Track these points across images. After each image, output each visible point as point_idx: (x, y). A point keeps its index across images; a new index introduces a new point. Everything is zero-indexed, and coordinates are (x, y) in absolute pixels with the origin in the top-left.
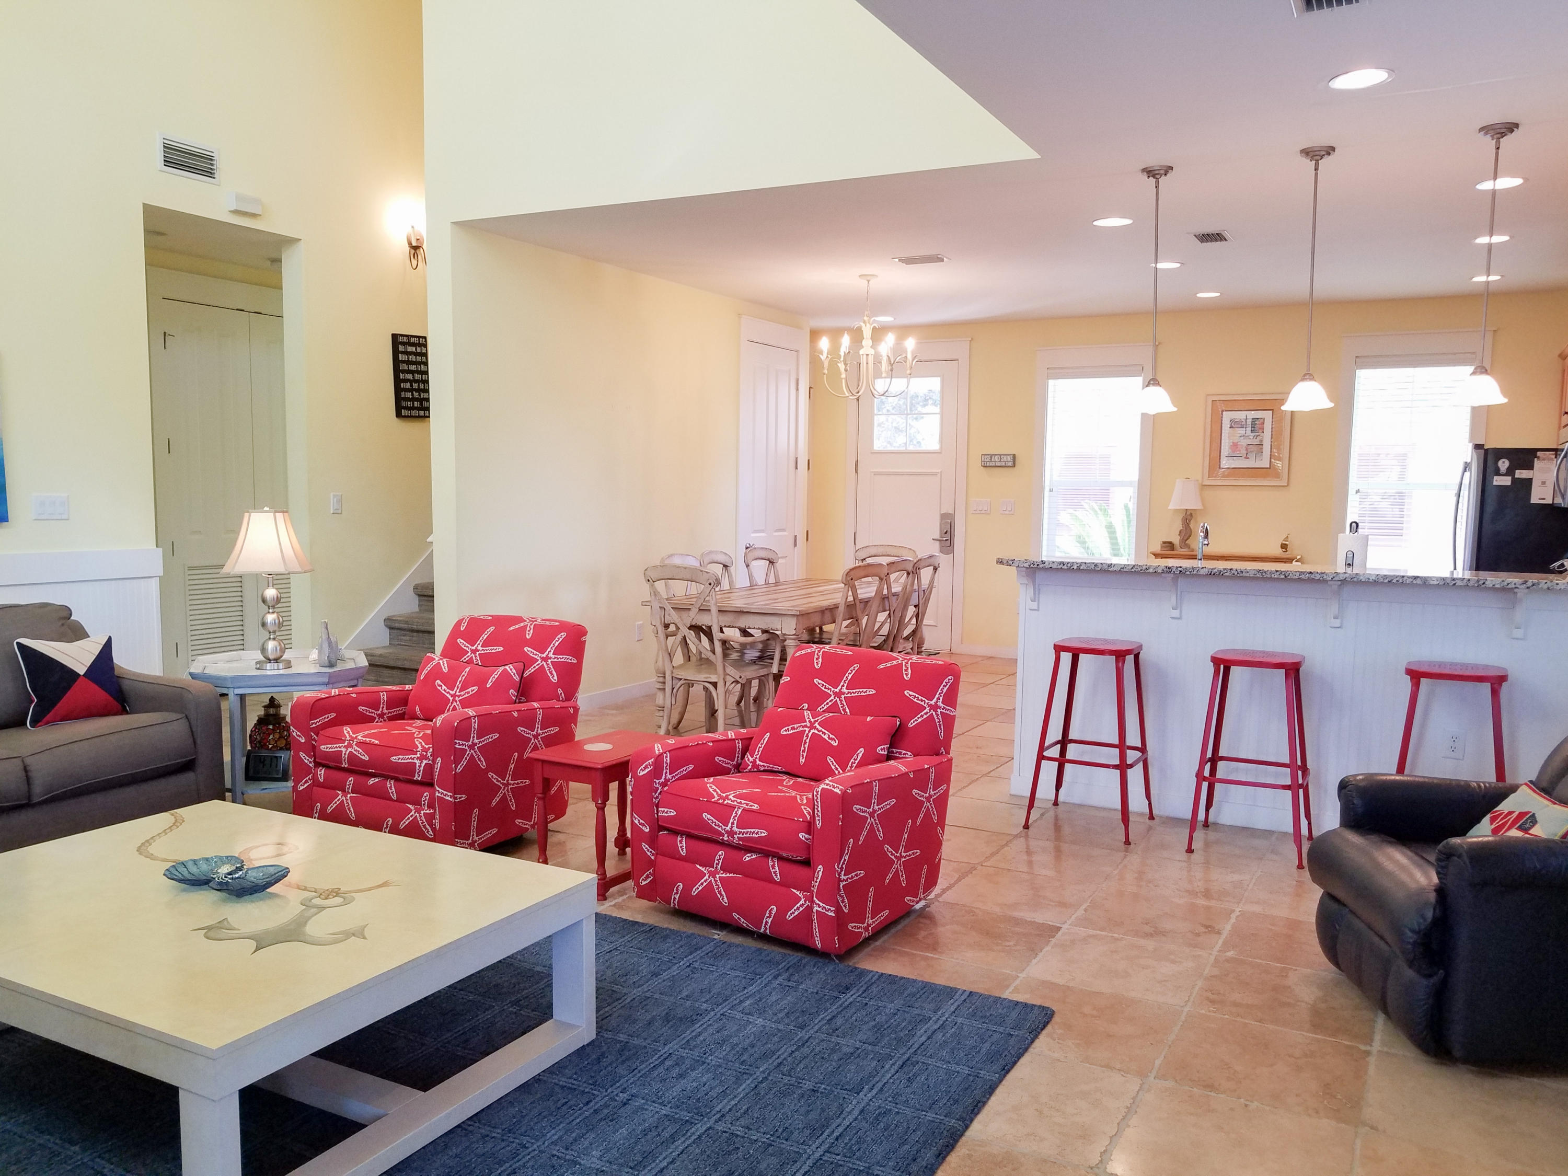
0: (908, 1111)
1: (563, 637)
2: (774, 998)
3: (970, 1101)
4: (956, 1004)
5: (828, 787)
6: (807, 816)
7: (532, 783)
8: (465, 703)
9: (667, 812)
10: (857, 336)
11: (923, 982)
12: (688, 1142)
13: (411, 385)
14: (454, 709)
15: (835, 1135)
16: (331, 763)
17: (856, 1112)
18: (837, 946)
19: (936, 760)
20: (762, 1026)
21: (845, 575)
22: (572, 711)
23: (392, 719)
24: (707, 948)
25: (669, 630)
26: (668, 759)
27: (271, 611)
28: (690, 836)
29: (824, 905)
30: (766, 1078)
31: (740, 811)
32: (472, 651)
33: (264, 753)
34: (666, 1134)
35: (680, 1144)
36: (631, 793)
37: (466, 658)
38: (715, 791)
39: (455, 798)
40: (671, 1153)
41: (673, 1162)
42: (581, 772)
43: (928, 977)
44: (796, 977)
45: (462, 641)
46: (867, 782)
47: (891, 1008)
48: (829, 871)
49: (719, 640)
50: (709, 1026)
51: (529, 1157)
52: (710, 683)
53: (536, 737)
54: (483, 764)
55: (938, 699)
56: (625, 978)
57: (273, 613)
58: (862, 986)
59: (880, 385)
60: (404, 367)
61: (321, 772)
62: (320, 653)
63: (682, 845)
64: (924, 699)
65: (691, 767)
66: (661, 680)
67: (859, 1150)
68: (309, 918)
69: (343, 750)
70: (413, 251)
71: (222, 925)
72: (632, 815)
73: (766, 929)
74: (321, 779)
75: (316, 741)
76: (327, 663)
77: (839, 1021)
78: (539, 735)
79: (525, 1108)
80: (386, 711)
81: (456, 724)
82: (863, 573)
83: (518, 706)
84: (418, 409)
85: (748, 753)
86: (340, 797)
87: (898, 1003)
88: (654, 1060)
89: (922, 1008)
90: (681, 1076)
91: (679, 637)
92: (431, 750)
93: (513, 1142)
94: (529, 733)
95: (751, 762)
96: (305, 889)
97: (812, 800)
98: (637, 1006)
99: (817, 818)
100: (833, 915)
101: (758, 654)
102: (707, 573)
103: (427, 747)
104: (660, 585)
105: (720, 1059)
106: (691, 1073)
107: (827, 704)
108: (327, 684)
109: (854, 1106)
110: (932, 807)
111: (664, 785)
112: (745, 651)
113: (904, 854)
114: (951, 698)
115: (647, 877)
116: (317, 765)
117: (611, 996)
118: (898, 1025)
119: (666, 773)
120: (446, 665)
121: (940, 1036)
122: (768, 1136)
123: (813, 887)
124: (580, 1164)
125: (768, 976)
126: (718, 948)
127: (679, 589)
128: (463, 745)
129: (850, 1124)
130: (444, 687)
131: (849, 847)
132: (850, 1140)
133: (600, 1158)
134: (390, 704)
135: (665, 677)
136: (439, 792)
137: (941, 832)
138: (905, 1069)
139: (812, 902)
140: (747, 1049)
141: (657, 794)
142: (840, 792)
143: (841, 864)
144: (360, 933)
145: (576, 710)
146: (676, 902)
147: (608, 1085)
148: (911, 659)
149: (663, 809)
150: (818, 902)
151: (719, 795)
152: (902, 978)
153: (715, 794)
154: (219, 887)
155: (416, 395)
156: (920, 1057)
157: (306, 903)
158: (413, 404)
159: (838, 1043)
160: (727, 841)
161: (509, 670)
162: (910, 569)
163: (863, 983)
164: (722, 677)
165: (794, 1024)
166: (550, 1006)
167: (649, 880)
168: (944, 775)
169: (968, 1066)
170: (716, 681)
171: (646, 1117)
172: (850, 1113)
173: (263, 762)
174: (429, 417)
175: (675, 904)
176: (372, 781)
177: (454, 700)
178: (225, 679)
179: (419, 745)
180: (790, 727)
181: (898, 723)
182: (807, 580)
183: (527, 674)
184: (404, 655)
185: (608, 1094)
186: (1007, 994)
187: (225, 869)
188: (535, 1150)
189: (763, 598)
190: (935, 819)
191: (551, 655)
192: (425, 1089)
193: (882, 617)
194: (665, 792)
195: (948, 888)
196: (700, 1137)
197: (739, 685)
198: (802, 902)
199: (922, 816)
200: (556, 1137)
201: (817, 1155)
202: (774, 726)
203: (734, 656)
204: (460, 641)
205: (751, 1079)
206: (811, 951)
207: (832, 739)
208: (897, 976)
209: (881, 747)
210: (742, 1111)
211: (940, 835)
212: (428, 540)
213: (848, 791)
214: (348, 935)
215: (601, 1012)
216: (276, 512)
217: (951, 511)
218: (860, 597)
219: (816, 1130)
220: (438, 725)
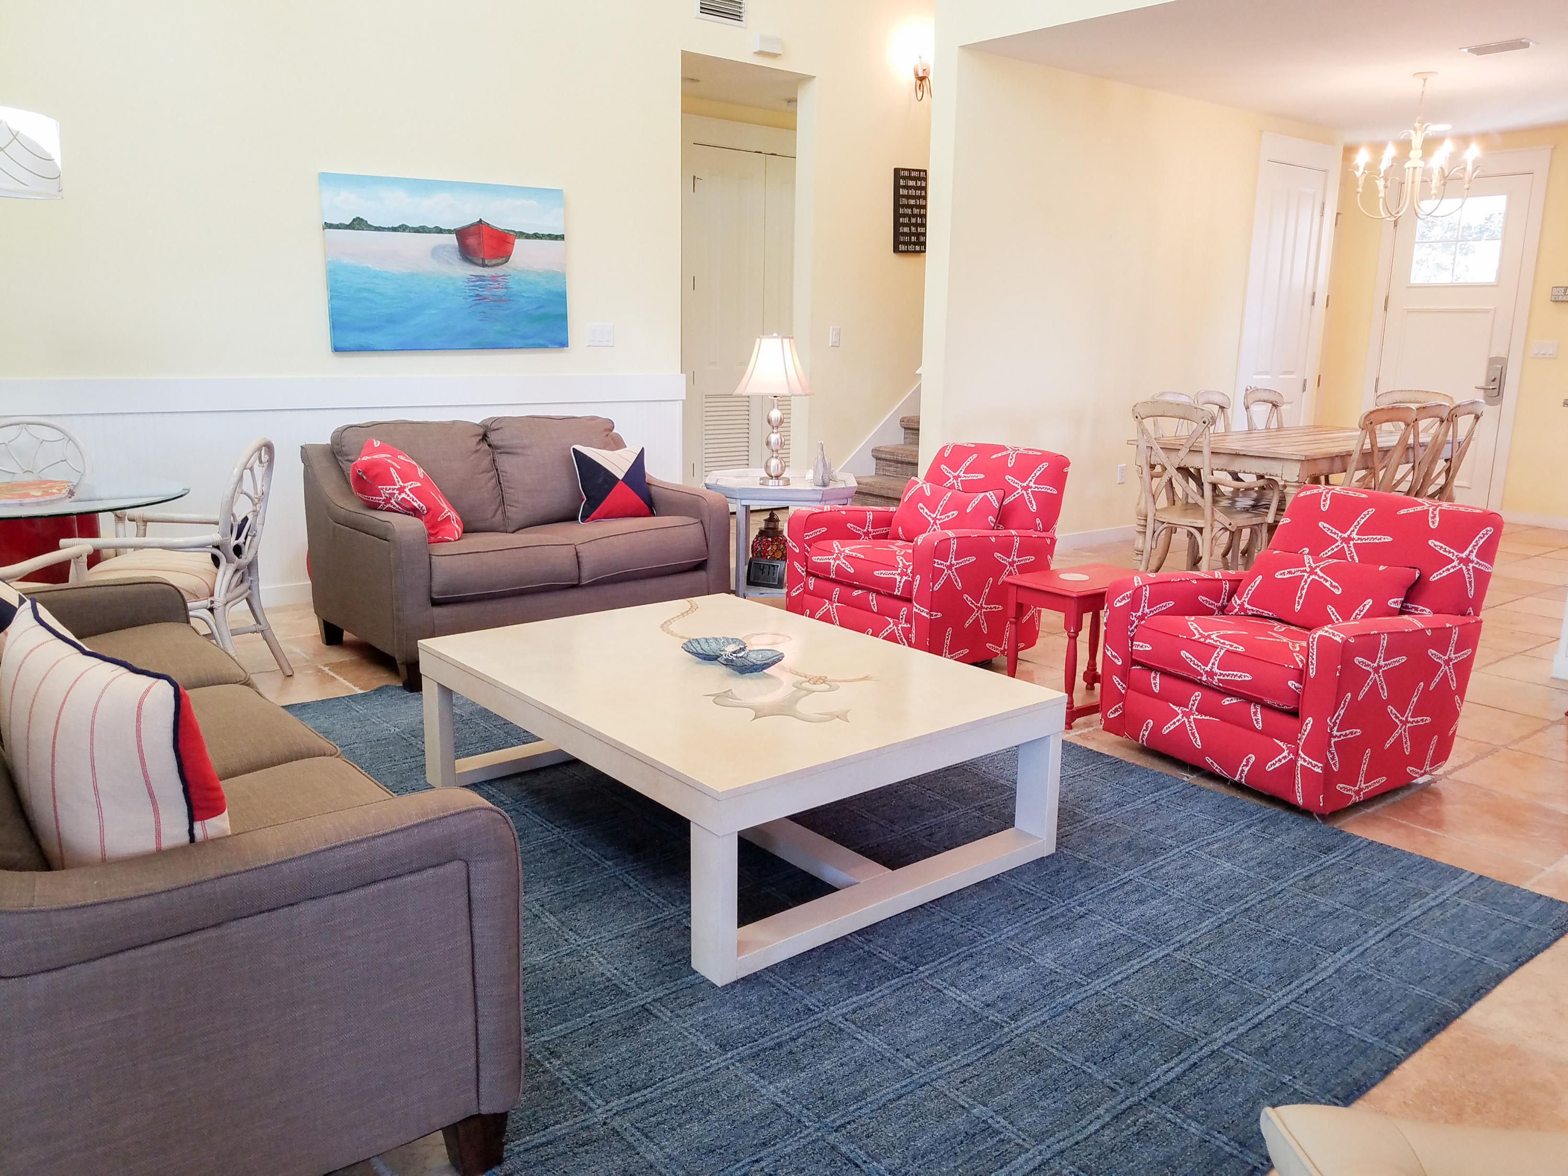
0: (1392, 980)
1: (1045, 467)
2: (1245, 847)
3: (1470, 985)
4: (1461, 885)
5: (1327, 634)
6: (1300, 663)
7: (1005, 610)
8: (944, 526)
9: (1142, 646)
10: (1405, 146)
11: (1421, 857)
12: (1143, 964)
13: (910, 220)
14: (935, 530)
15: (1305, 987)
16: (819, 573)
17: (1331, 970)
18: (1321, 805)
19: (1460, 619)
20: (1231, 870)
21: (1363, 419)
22: (1049, 541)
23: (875, 537)
24: (1175, 788)
25: (1155, 471)
26: (1148, 592)
27: (775, 431)
28: (1164, 673)
29: (1311, 760)
30: (1232, 919)
31: (1223, 652)
32: (954, 477)
33: (763, 561)
34: (1122, 952)
35: (1136, 964)
36: (1106, 624)
37: (948, 484)
38: (1196, 629)
39: (931, 615)
40: (1127, 970)
41: (1127, 978)
42: (1056, 599)
43: (1427, 853)
44: (1272, 830)
45: (945, 467)
46: (1374, 634)
47: (1380, 876)
48: (1319, 726)
49: (1210, 483)
50: (1173, 861)
51: (985, 945)
52: (1195, 528)
53: (1012, 564)
54: (959, 586)
55: (1472, 552)
56: (1087, 803)
57: (776, 433)
58: (1347, 850)
59: (1426, 206)
60: (904, 201)
61: (812, 581)
62: (815, 472)
63: (1156, 682)
64: (1452, 551)
65: (1171, 603)
66: (1142, 522)
67: (1332, 1007)
68: (800, 699)
69: (832, 562)
70: (919, 82)
71: (727, 694)
72: (1105, 646)
73: (1241, 777)
74: (811, 588)
75: (808, 552)
76: (821, 482)
77: (1318, 879)
78: (1015, 562)
79: (984, 902)
80: (872, 530)
81: (936, 544)
82: (1385, 418)
83: (996, 532)
84: (915, 244)
85: (1235, 596)
86: (827, 605)
87: (1390, 873)
88: (1113, 883)
89: (1418, 883)
90: (1141, 902)
91: (1165, 478)
92: (911, 567)
93: (971, 930)
94: (1005, 560)
95: (1239, 605)
96: (797, 674)
97: (1306, 650)
98: (1098, 831)
99: (1311, 667)
100: (1321, 772)
101: (1252, 503)
102: (1203, 410)
103: (907, 564)
104: (1148, 423)
105: (1183, 893)
106: (1151, 900)
107: (1332, 549)
108: (821, 501)
109: (1329, 964)
110: (1451, 672)
111: (1141, 618)
112: (1237, 499)
113: (1410, 719)
114: (1488, 552)
115: (1116, 710)
116: (809, 574)
117: (1072, 817)
118: (1388, 894)
119: (1144, 606)
120: (929, 489)
121: (1438, 914)
122: (1230, 974)
123: (1300, 739)
124: (1035, 962)
125: (1241, 824)
126: (1188, 790)
127: (1170, 429)
128: (941, 564)
129: (1323, 980)
130: (926, 510)
131: (1345, 701)
132: (1323, 995)
133: (1054, 960)
134: (876, 524)
135: (1146, 520)
136: (917, 608)
137: (1459, 701)
138: (1392, 939)
139: (1297, 755)
140: (1212, 889)
141: (1133, 628)
142: (1340, 641)
143: (1335, 718)
144: (843, 716)
145: (1054, 541)
146: (1144, 739)
147: (1066, 896)
148: (1440, 505)
149: (1138, 643)
150: (1303, 755)
151: (1200, 634)
152: (1395, 849)
153: (1196, 632)
154: (725, 663)
155: (913, 229)
156: (1411, 930)
157: (798, 686)
158: (910, 239)
159: (1315, 901)
160: (1205, 682)
161: (989, 496)
162: (1445, 416)
163: (1348, 847)
164: (1210, 522)
165: (1266, 874)
166: (1012, 817)
167: (1117, 714)
168: (1470, 638)
169: (1471, 950)
170: (1202, 526)
171: (1102, 932)
172: (1325, 968)
173: (762, 570)
174: (925, 252)
175: (1143, 741)
176: (856, 593)
177: (935, 523)
178: (734, 490)
179: (900, 562)
180: (1286, 571)
181: (1417, 575)
182: (1315, 427)
183: (1006, 502)
184: (888, 484)
185: (1066, 905)
186: (1528, 885)
187: (731, 648)
188: (991, 941)
189: (1262, 442)
190: (1454, 685)
191: (1032, 484)
192: (893, 868)
193: (1404, 468)
194: (1142, 626)
195: (1460, 767)
196: (1157, 961)
197: (1228, 532)
198: (1285, 753)
199: (1437, 680)
200: (1013, 933)
201: (1284, 1002)
202: (1268, 569)
203: (1225, 503)
204: (943, 466)
205: (1215, 918)
206: (1292, 807)
207: (1335, 587)
208: (1390, 847)
209: (1393, 600)
210: (1203, 945)
211: (1458, 705)
212: (918, 372)
213: (1350, 640)
214: (834, 716)
215: (1062, 830)
216: (783, 337)
217: (1503, 355)
218: (1379, 445)
219: (1283, 979)
220: (919, 544)
